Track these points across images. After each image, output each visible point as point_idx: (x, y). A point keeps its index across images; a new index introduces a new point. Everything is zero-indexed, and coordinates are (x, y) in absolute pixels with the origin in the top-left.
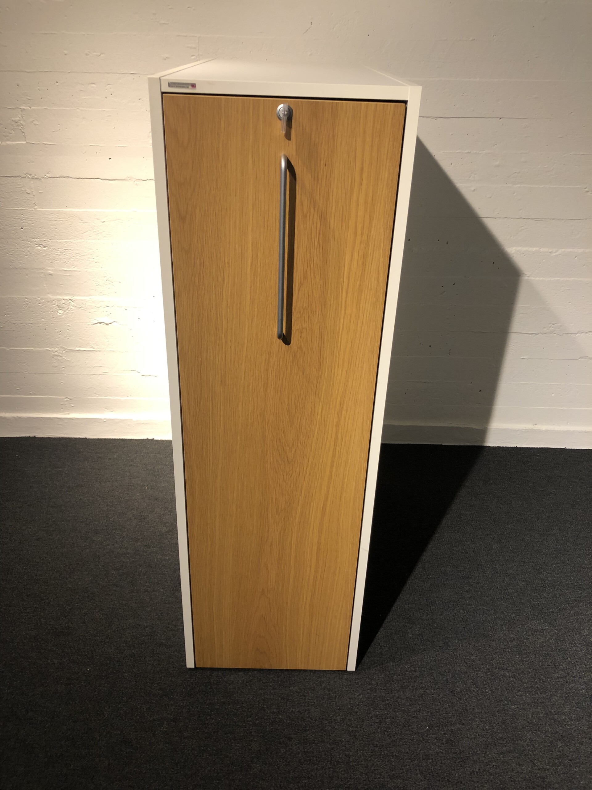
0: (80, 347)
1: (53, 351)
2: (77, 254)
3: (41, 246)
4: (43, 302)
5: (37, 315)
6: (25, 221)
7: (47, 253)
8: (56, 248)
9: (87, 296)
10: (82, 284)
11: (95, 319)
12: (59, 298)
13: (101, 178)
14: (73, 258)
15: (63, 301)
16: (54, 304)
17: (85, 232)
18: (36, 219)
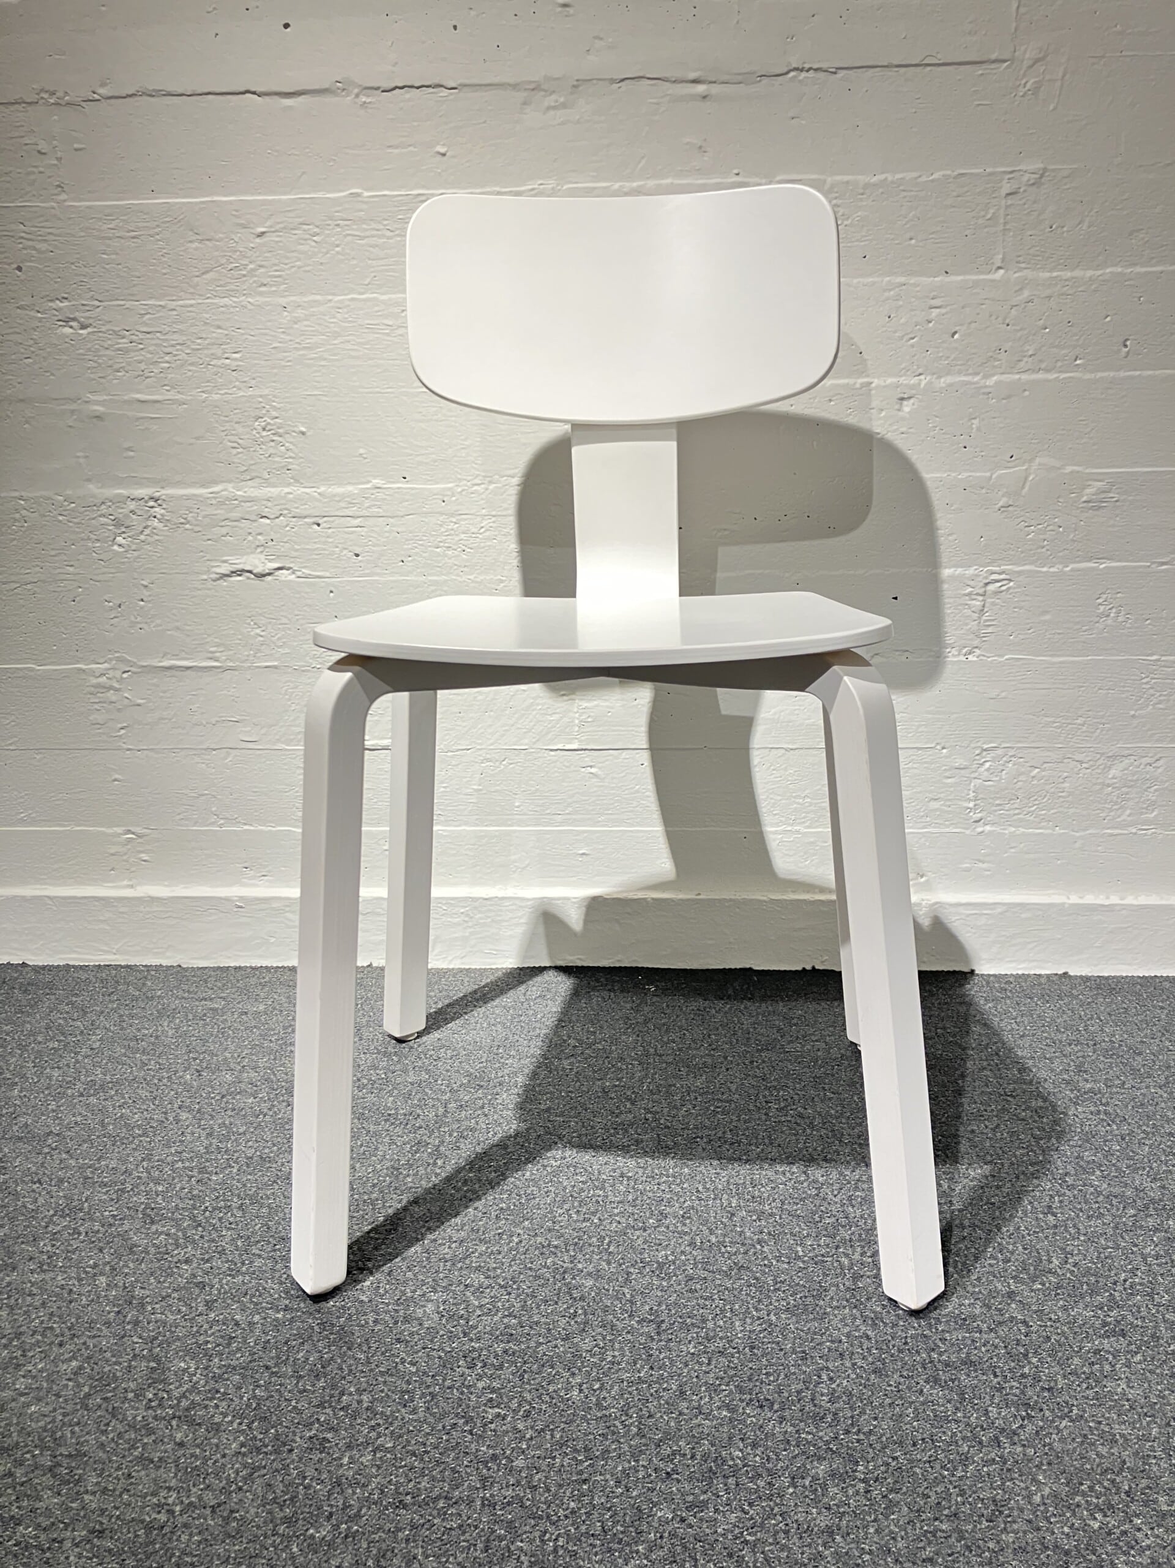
0: (176, 656)
1: (92, 673)
2: (178, 347)
3: (71, 324)
4: (73, 510)
5: (53, 553)
6: (30, 243)
7: (89, 345)
8: (117, 329)
9: (203, 486)
10: (191, 444)
11: (225, 561)
12: (119, 495)
13: (259, 89)
14: (167, 358)
15: (132, 505)
16: (104, 516)
17: (203, 274)
18: (59, 236)
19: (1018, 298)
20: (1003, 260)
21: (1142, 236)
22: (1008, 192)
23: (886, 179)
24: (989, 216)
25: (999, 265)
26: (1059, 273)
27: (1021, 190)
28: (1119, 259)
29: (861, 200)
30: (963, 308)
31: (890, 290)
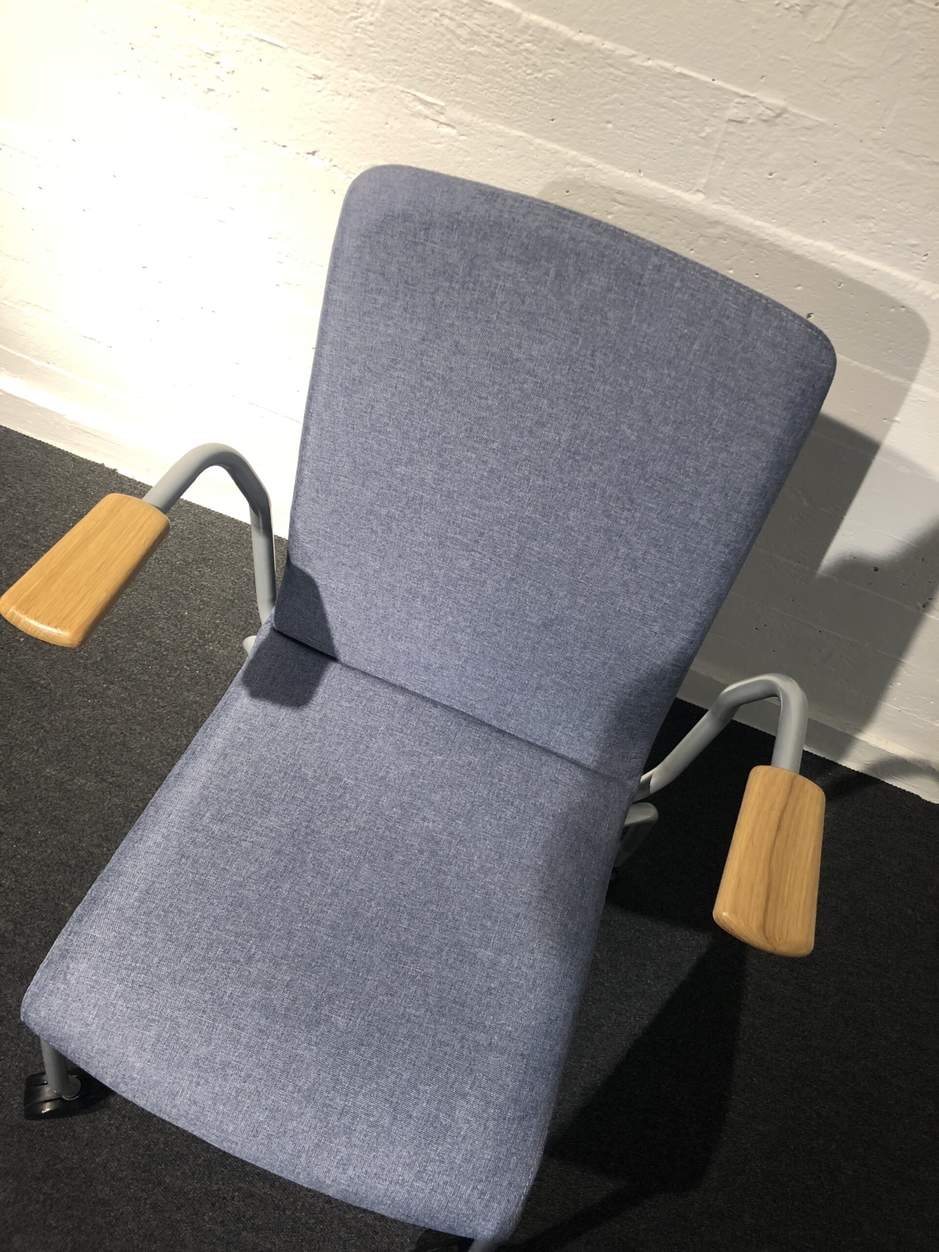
19: (709, 230)
20: (706, 186)
21: (871, 225)
22: (732, 118)
23: (591, 44)
24: (703, 135)
25: (700, 189)
26: (764, 224)
27: (750, 121)
28: (837, 237)
29: (558, 56)
30: (649, 215)
31: (574, 166)
